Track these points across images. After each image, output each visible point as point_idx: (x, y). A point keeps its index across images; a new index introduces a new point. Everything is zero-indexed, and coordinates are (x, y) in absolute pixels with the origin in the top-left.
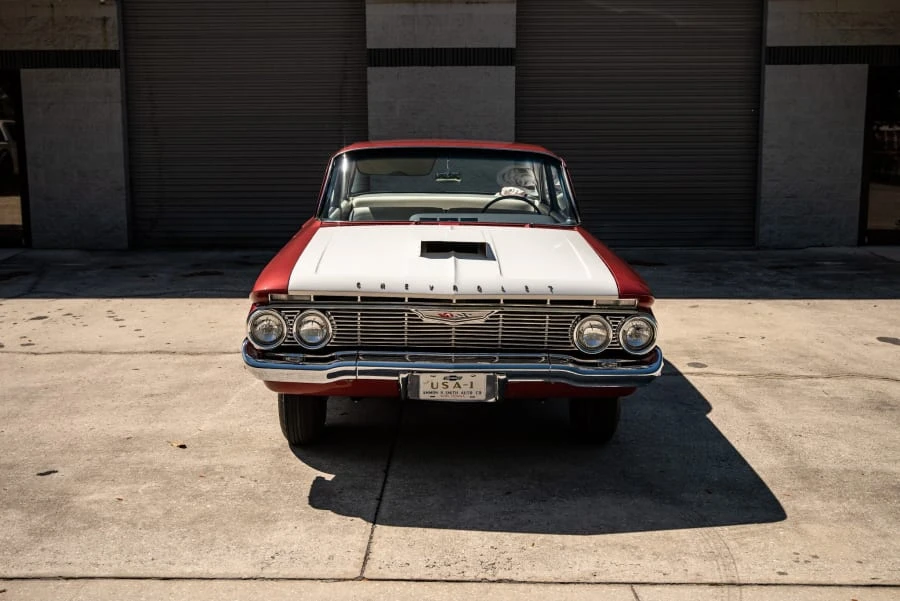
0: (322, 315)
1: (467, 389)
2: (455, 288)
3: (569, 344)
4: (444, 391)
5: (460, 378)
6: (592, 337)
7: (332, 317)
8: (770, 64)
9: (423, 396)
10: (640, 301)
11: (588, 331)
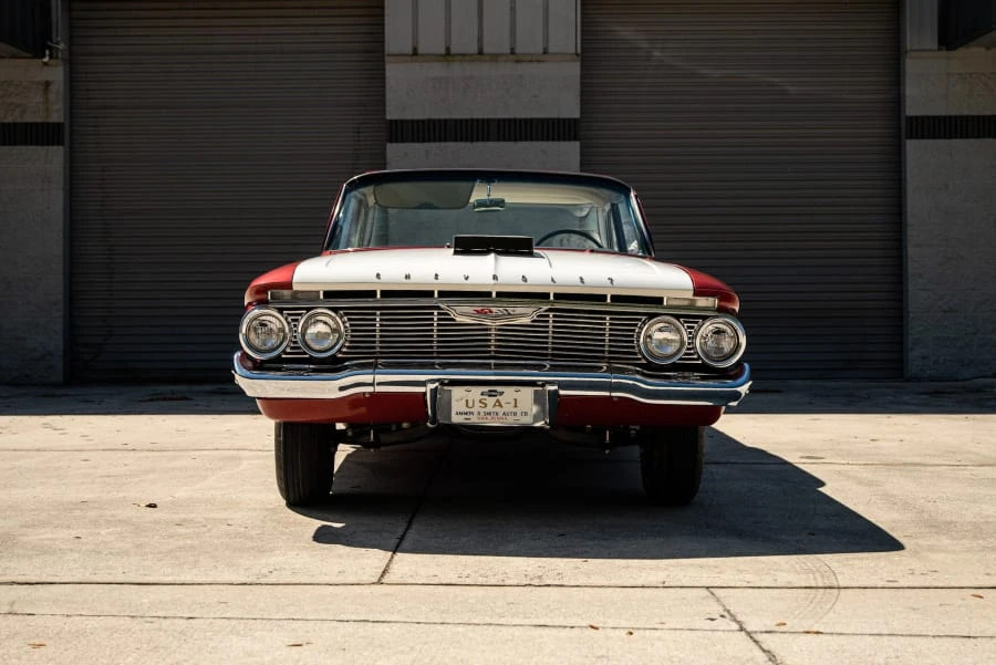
0: (333, 314)
1: (509, 408)
2: (495, 277)
3: (635, 354)
4: (482, 410)
5: (502, 393)
6: (663, 343)
7: (346, 318)
8: (911, 138)
9: (456, 419)
10: (720, 300)
11: (658, 336)
